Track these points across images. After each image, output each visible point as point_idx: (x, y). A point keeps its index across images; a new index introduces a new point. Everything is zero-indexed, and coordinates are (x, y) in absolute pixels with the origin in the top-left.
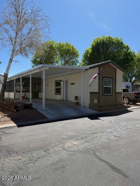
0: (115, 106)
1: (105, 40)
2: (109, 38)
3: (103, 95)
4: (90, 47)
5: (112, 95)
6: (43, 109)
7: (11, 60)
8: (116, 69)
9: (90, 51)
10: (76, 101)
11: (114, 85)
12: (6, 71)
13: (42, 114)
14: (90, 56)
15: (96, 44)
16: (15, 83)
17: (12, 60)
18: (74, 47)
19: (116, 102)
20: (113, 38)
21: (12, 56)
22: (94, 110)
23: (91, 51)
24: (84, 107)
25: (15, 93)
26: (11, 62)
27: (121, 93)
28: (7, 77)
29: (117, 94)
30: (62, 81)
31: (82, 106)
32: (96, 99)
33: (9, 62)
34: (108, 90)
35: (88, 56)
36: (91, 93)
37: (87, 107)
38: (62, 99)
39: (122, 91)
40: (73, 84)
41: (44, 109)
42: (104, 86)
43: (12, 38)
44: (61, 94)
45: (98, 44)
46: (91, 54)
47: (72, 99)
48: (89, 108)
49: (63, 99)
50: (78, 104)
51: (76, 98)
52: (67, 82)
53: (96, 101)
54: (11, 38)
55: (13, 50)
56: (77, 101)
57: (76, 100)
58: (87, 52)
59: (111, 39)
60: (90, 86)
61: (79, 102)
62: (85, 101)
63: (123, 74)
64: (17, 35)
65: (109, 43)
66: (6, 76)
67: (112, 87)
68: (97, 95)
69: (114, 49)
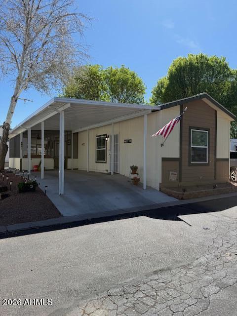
0: (215, 187)
1: (194, 62)
2: (202, 57)
3: (190, 165)
4: (167, 75)
5: (208, 165)
6: (60, 193)
7: (15, 98)
8: (216, 111)
9: (166, 82)
10: (133, 176)
11: (212, 145)
12: (8, 118)
13: (53, 205)
14: (166, 91)
15: (176, 69)
16: (21, 141)
17: (18, 97)
18: (135, 75)
19: (215, 179)
20: (209, 58)
21: (17, 89)
22: (170, 195)
23: (168, 83)
24: (149, 188)
25: (21, 160)
26: (16, 100)
27: (227, 160)
28: (8, 129)
29: (218, 163)
30: (109, 136)
31: (145, 187)
32: (175, 173)
33: (12, 101)
34: (199, 155)
35: (163, 91)
36: (164, 159)
37: (154, 190)
38: (107, 171)
39: (228, 156)
40: (129, 141)
41: (62, 193)
42: (192, 146)
43: (17, 55)
44: (106, 163)
45: (181, 68)
46: (168, 89)
47: (125, 171)
48: (160, 190)
49: (109, 172)
50: (137, 182)
51: (134, 169)
52: (116, 138)
53: (173, 177)
54: (15, 56)
55: (18, 78)
56: (135, 175)
57: (132, 174)
58: (161, 85)
59: (206, 59)
60: (162, 145)
61: (139, 179)
62: (153, 175)
63: (231, 122)
64: (25, 50)
65: (202, 67)
66: (6, 127)
67: (207, 147)
68: (177, 163)
69: (212, 77)
